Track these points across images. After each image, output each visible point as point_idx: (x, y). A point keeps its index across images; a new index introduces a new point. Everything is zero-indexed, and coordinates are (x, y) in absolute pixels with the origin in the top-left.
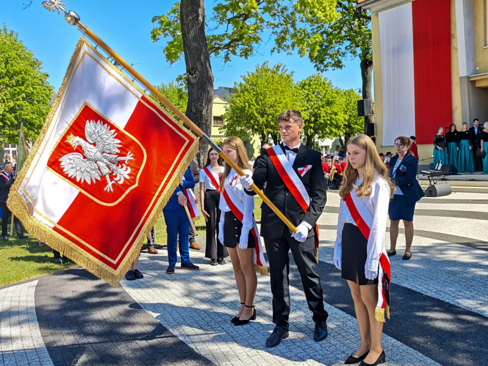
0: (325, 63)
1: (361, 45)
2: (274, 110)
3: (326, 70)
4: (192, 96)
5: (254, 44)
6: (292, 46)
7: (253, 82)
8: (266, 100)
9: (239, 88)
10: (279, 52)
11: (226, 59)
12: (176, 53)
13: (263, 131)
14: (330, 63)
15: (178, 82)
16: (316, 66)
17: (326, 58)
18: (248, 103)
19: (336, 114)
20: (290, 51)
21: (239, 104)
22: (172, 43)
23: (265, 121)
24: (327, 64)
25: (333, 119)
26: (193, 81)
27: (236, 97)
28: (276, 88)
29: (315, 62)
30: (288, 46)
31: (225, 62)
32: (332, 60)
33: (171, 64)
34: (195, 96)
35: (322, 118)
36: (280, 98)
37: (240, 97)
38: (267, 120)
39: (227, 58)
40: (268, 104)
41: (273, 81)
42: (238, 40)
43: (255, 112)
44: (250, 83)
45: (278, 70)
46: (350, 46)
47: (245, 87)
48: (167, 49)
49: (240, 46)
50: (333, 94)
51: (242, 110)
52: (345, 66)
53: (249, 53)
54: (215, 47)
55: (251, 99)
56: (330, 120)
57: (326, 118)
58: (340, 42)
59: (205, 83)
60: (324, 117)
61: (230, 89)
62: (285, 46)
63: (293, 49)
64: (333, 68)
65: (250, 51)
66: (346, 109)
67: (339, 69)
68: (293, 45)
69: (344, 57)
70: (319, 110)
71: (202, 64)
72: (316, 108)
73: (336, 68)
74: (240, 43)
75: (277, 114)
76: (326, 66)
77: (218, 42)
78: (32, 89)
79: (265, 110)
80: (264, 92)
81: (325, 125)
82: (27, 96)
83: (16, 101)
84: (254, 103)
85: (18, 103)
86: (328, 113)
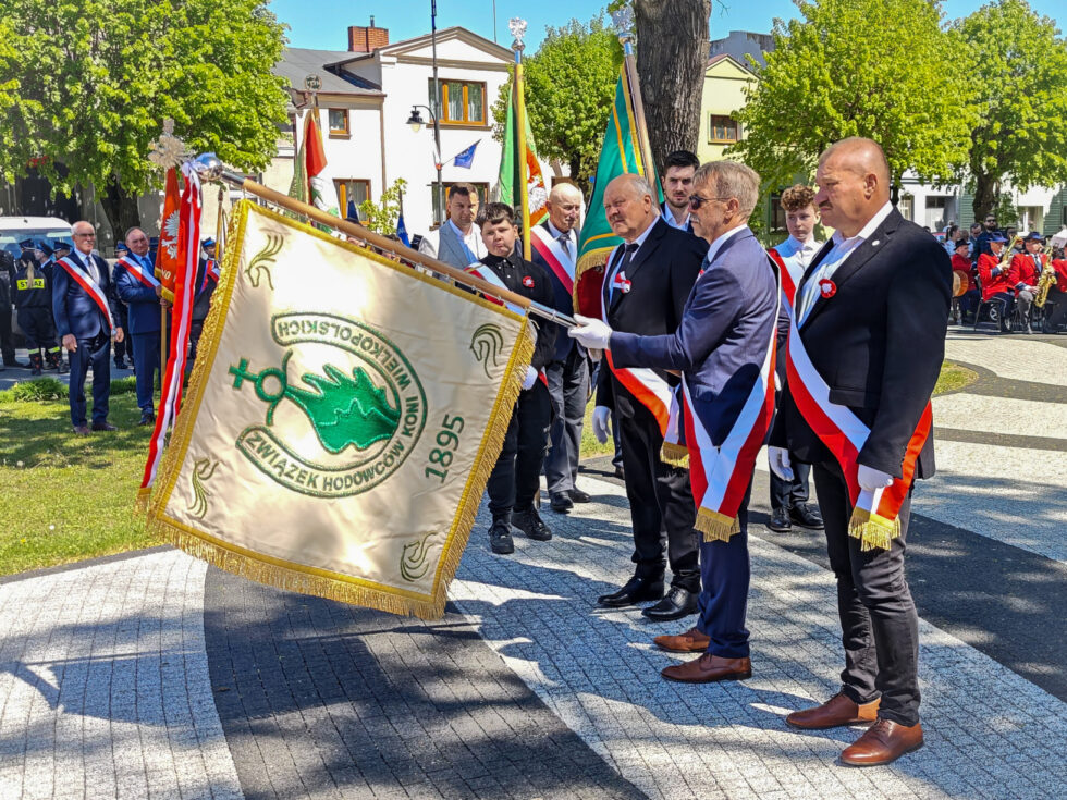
2: (883, 100)
7: (826, 18)
8: (862, 70)
9: (788, 34)
18: (812, 77)
21: (784, 81)
25: (1056, 130)
27: (777, 60)
28: (894, 35)
35: (1025, 125)
36: (903, 66)
37: (787, 59)
40: (869, 83)
41: (886, 14)
43: (828, 104)
44: (818, 20)
47: (803, 33)
51: (793, 97)
56: (1048, 131)
57: (1036, 126)
60: (1029, 121)
61: (762, 36)
70: (1017, 101)
72: (1009, 96)
75: (892, 110)
78: (228, 31)
79: (858, 97)
80: (859, 48)
81: (1031, 146)
82: (216, 51)
83: (189, 63)
84: (827, 77)
85: (193, 68)
86: (1042, 110)
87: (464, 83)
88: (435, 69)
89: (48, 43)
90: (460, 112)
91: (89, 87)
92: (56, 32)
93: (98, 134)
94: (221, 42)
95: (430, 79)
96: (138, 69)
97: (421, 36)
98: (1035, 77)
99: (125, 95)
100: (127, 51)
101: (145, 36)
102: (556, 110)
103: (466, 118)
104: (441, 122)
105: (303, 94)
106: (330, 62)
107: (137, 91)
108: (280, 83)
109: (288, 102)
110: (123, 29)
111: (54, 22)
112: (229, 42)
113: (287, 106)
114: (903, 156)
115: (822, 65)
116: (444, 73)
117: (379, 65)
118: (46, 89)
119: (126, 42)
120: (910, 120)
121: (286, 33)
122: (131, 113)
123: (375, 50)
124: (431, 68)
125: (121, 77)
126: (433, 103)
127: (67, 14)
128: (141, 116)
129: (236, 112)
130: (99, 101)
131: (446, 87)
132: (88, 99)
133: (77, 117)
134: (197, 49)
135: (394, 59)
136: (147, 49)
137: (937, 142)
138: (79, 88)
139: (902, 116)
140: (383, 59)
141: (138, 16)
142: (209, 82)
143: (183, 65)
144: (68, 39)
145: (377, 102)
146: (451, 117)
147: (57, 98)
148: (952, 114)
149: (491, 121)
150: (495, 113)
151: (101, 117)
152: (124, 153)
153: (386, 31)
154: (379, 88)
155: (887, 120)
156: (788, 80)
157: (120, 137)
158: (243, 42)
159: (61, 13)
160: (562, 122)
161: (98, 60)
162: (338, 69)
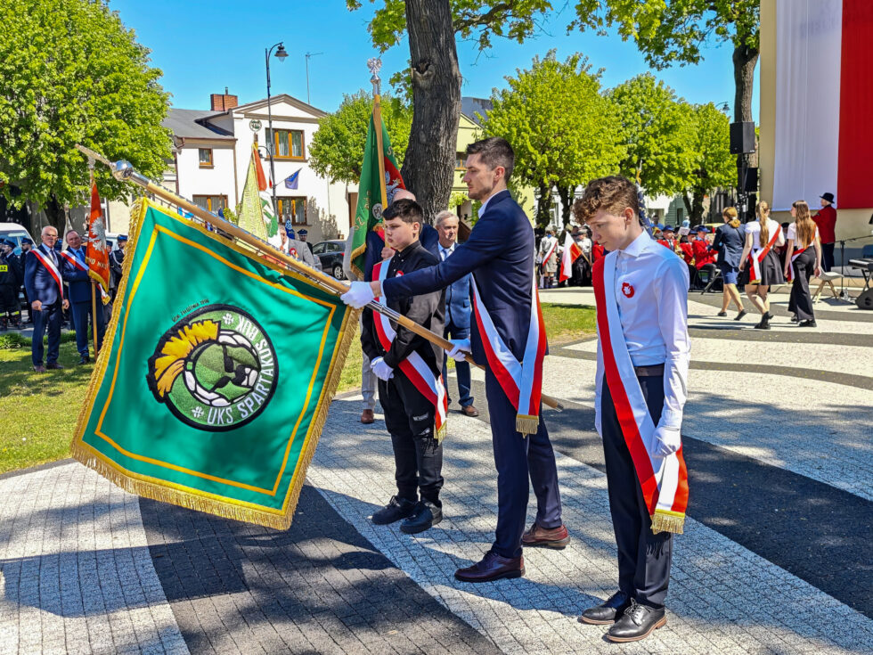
0: (667, 52)
1: (738, 19)
2: (563, 141)
3: (668, 65)
4: (420, 112)
5: (537, 15)
6: (607, 18)
7: (526, 89)
8: (550, 122)
9: (501, 99)
10: (582, 30)
11: (482, 45)
12: (390, 32)
13: (541, 180)
14: (676, 52)
15: (393, 85)
16: (649, 57)
17: (668, 43)
18: (517, 127)
19: (679, 150)
20: (604, 28)
21: (500, 130)
22: (385, 12)
23: (546, 160)
24: (670, 54)
25: (674, 160)
26: (423, 83)
27: (495, 116)
28: (569, 99)
29: (648, 50)
30: (601, 19)
31: (481, 49)
32: (679, 46)
33: (382, 52)
34: (426, 112)
35: (653, 157)
36: (576, 119)
37: (501, 115)
38: (550, 160)
39: (484, 41)
40: (554, 130)
41: (564, 86)
42: (506, 7)
43: (529, 144)
44: (520, 90)
45: (575, 66)
46: (715, 20)
47: (511, 98)
48: (375, 23)
49: (510, 19)
50: (675, 113)
52: (703, 59)
53: (526, 31)
54: (464, 21)
55: (523, 121)
56: (668, 161)
57: (660, 157)
58: (696, 12)
59: (445, 88)
60: (656, 154)
61: (483, 101)
62: (595, 18)
63: (609, 25)
64: (682, 62)
65: (528, 28)
66: (698, 141)
67: (692, 64)
68: (610, 18)
69: (703, 42)
70: (648, 141)
71: (440, 52)
72: (642, 138)
73: (685, 62)
74: (510, 12)
75: (570, 147)
76: (668, 58)
77: (470, 10)
78: (131, 98)
79: (547, 140)
80: (547, 107)
81: (657, 170)
82: (123, 111)
83: (106, 119)
84: (528, 127)
85: (108, 123)
86: (663, 147)
87: (289, 131)
88: (270, 122)
89: (7, 105)
90: (286, 149)
91: (36, 136)
92: (12, 98)
93: (42, 167)
94: (126, 106)
95: (266, 129)
96: (70, 123)
97: (260, 100)
98: (659, 126)
99: (61, 142)
100: (62, 111)
101: (75, 100)
102: (351, 148)
103: (291, 155)
104: (275, 157)
105: (181, 139)
106: (199, 118)
107: (69, 137)
108: (167, 132)
109: (172, 144)
110: (60, 96)
111: (11, 92)
112: (133, 105)
113: (171, 147)
114: (578, 178)
115: (524, 118)
116: (276, 125)
117: (232, 120)
118: (5, 137)
119: (61, 105)
120: (581, 154)
121: (170, 98)
122: (64, 152)
123: (230, 110)
124: (267, 122)
125: (58, 128)
126: (269, 144)
127: (19, 86)
128: (74, 154)
129: (138, 151)
130: (42, 145)
131: (277, 134)
132: (35, 143)
133: (27, 157)
134: (110, 109)
135: (242, 116)
136: (75, 109)
137: (599, 168)
138: (28, 137)
139: (576, 152)
140: (235, 115)
141: (70, 88)
142: (120, 132)
143: (101, 120)
144: (21, 104)
145: (231, 144)
146: (281, 154)
147: (13, 143)
148: (608, 150)
149: (308, 155)
150: (310, 150)
151: (43, 155)
152: (60, 180)
153: (236, 97)
154: (233, 135)
155: (566, 154)
156: (502, 128)
157: (57, 168)
158: (141, 105)
159: (15, 85)
160: (355, 156)
161: (42, 117)
162: (204, 122)
